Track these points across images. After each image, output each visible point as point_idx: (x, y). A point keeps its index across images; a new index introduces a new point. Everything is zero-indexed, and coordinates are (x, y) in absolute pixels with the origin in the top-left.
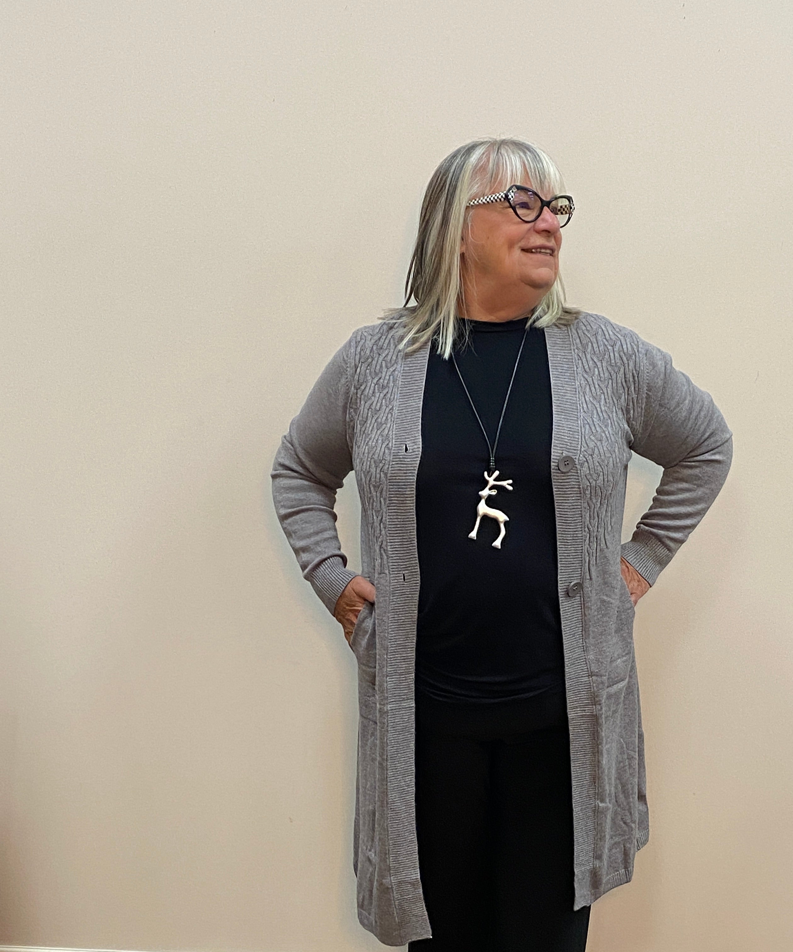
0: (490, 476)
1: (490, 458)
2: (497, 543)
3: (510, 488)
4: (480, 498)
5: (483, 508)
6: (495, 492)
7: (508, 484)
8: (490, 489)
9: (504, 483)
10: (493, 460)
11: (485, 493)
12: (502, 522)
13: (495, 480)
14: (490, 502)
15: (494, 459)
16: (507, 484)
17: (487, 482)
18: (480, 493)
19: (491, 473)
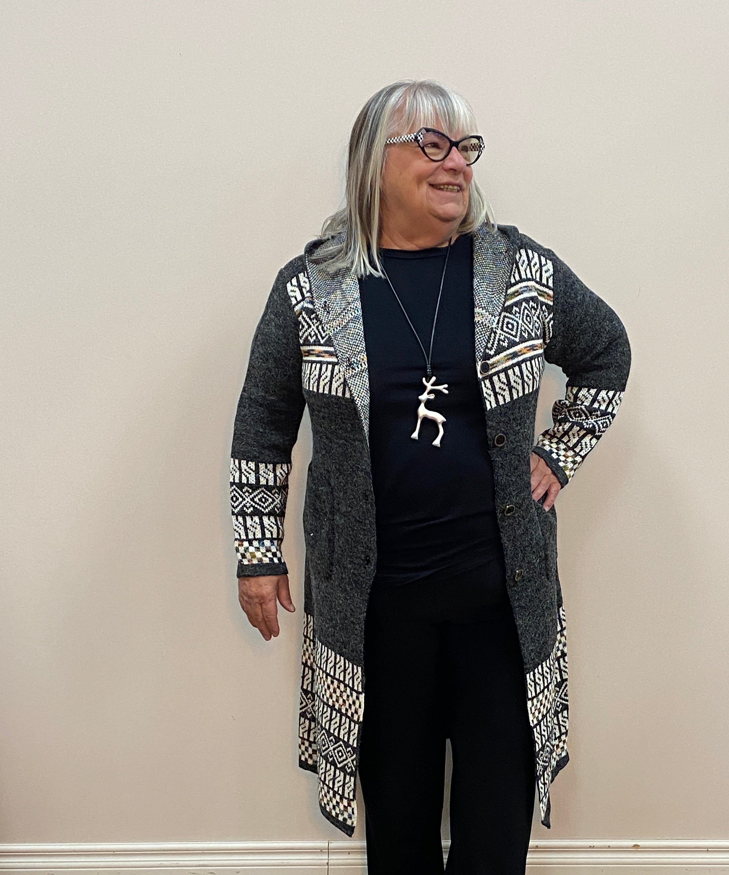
0: (428, 381)
1: (427, 365)
2: (437, 442)
3: (446, 392)
4: (420, 402)
5: (423, 411)
8: (429, 394)
9: (440, 387)
11: (424, 397)
12: (440, 423)
13: (432, 385)
14: (429, 405)
15: (430, 366)
16: (443, 388)
17: (425, 388)
18: (420, 397)
19: (428, 380)
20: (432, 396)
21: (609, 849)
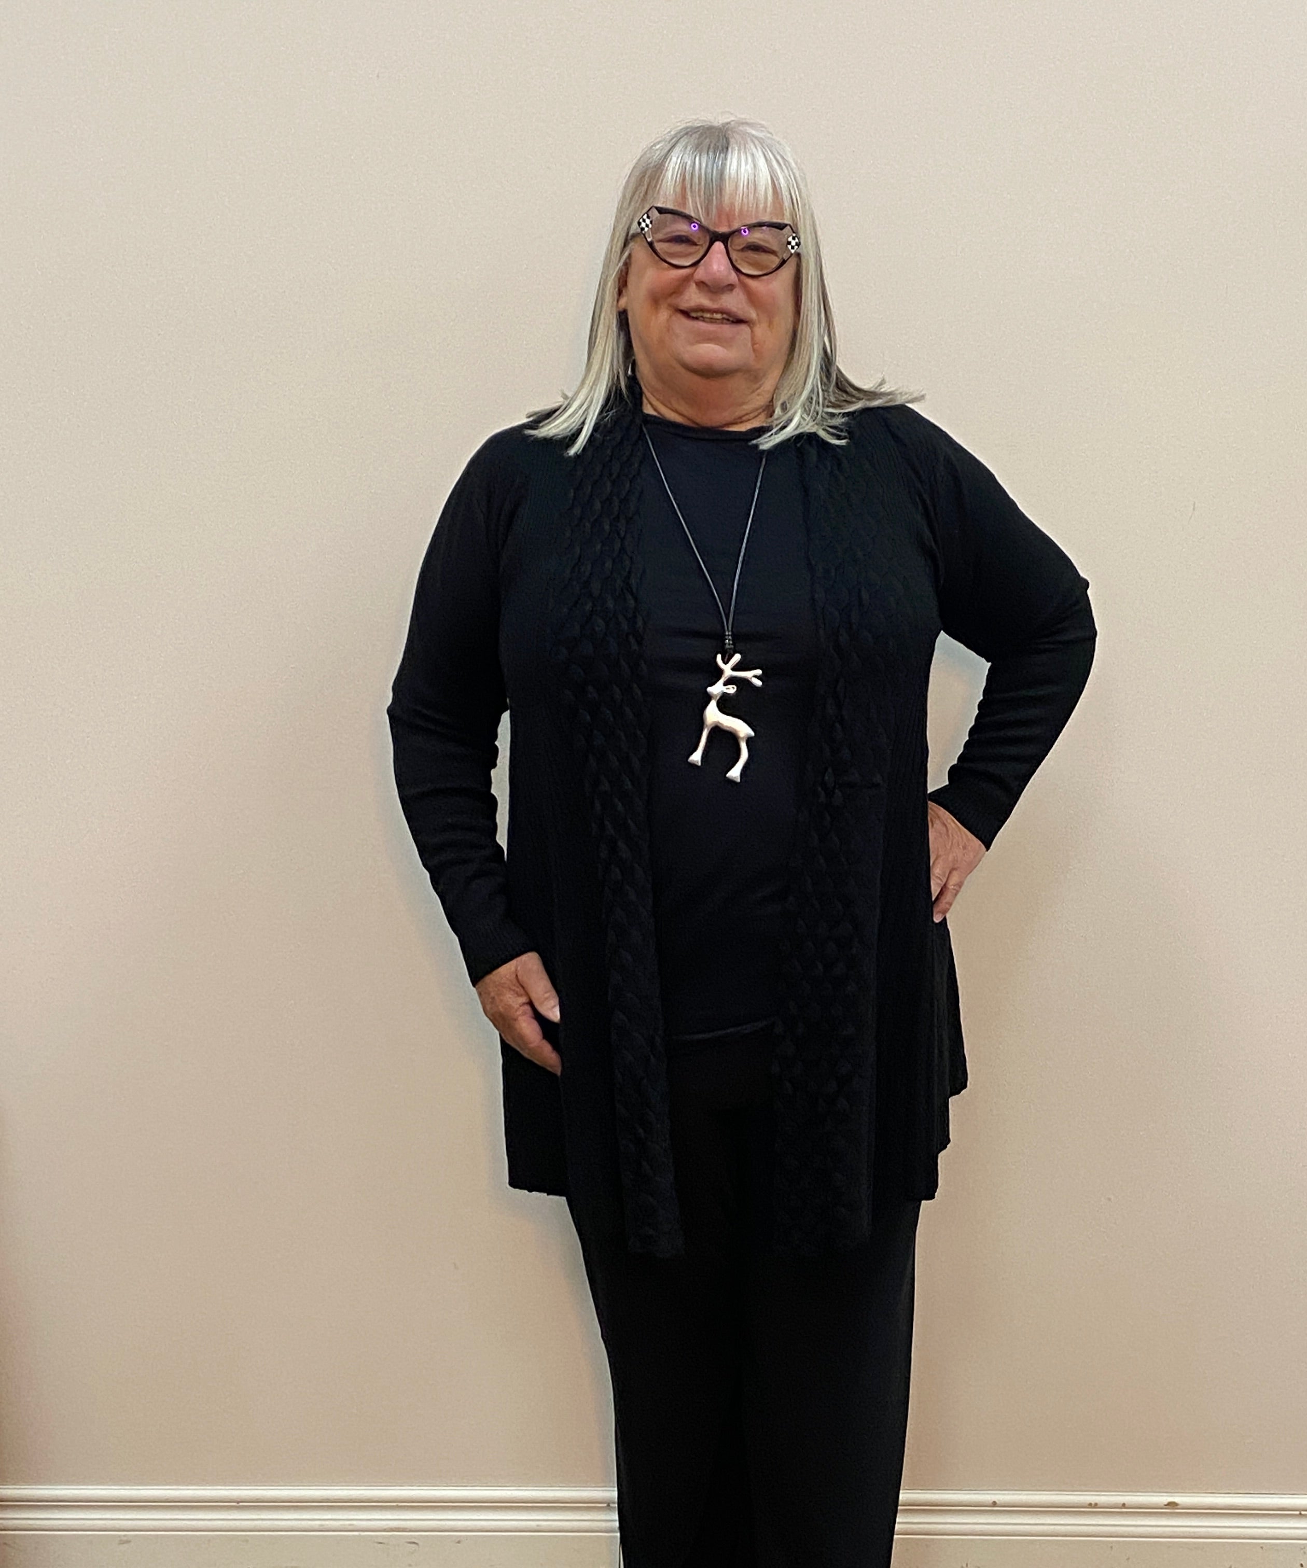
0: (726, 663)
1: (724, 631)
2: (735, 773)
3: (758, 683)
4: (708, 698)
5: (713, 715)
6: (733, 688)
7: (755, 676)
8: (725, 684)
9: (748, 675)
10: (729, 635)
11: (717, 689)
12: (743, 739)
13: (734, 669)
14: (725, 705)
15: (730, 633)
16: (753, 676)
17: (720, 672)
18: (709, 689)
19: (727, 657)
20: (732, 690)
21: (1123, 1510)
